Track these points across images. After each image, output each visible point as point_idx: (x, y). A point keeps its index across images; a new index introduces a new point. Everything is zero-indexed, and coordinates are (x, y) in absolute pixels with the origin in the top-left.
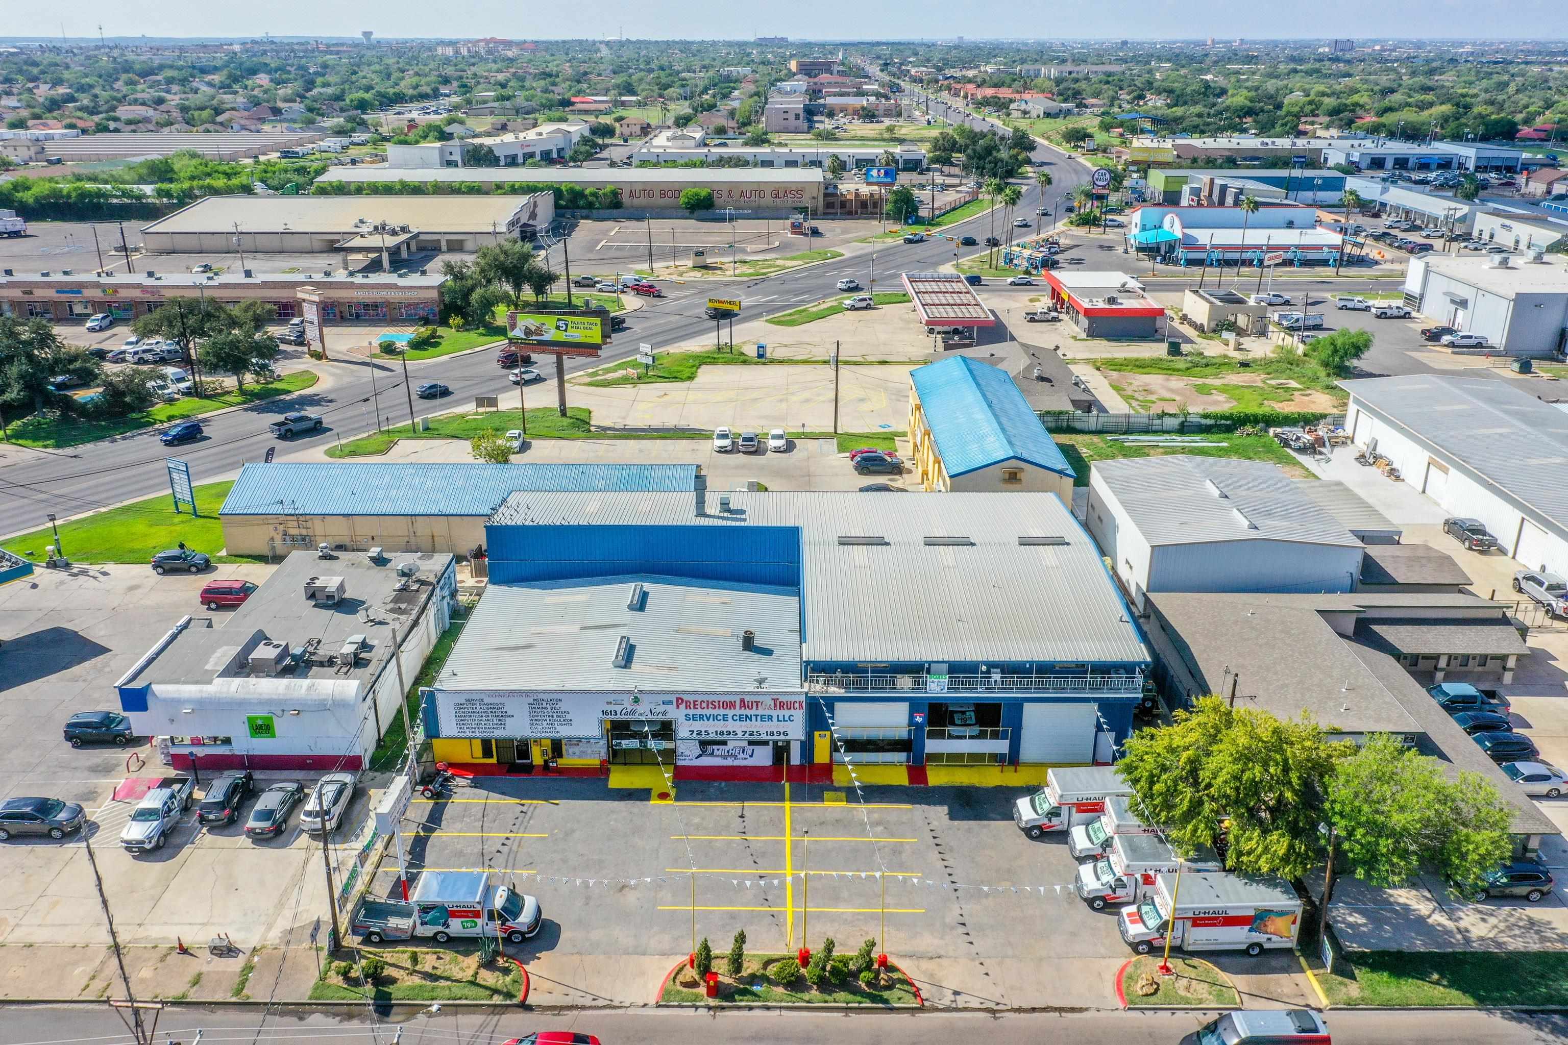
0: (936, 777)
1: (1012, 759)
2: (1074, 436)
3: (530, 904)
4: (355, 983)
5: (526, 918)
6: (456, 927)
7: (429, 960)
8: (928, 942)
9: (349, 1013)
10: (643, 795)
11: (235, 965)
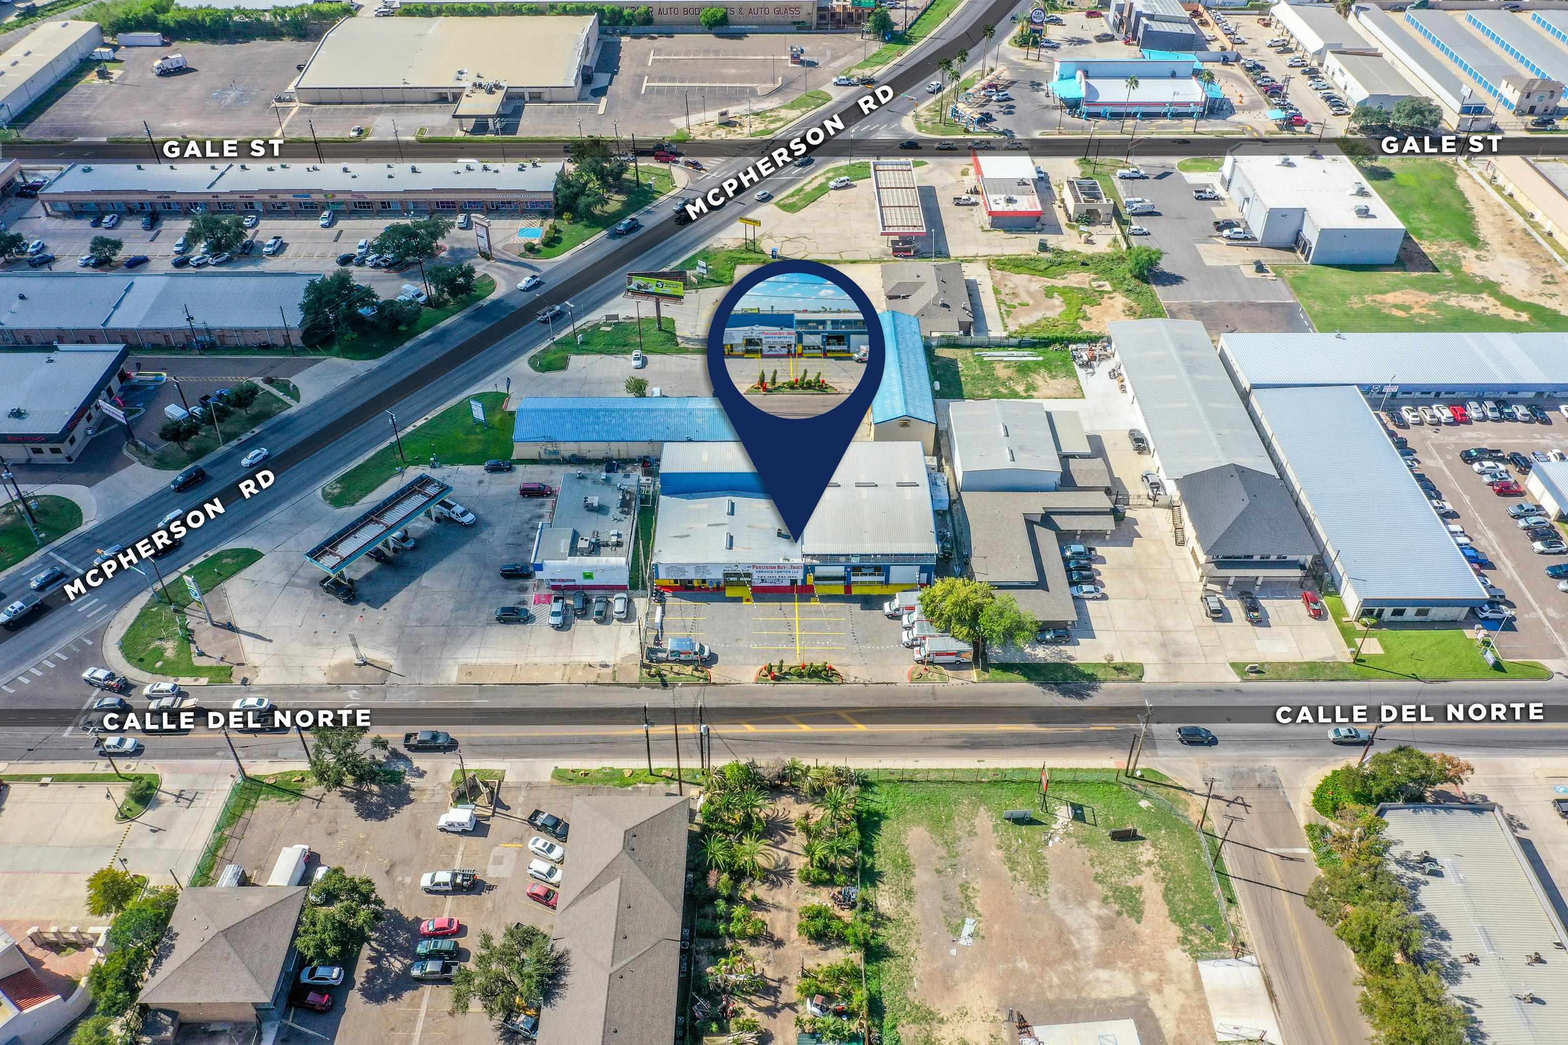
0: (856, 591)
1: (887, 582)
2: (956, 351)
3: (707, 648)
4: (653, 676)
5: (706, 654)
6: (683, 657)
7: (676, 668)
8: (846, 660)
9: (653, 686)
10: (738, 600)
11: (609, 671)
